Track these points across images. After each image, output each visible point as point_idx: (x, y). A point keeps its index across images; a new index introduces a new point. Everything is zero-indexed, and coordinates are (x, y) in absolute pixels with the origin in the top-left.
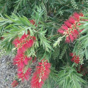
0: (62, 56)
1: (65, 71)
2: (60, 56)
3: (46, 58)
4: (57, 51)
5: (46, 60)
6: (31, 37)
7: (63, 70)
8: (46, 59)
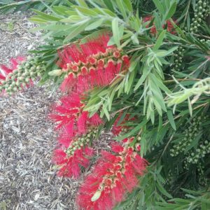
0: (198, 156)
1: (191, 204)
2: (193, 154)
3: (139, 138)
4: (190, 135)
5: (138, 145)
6: (117, 54)
7: (187, 201)
8: (138, 142)
